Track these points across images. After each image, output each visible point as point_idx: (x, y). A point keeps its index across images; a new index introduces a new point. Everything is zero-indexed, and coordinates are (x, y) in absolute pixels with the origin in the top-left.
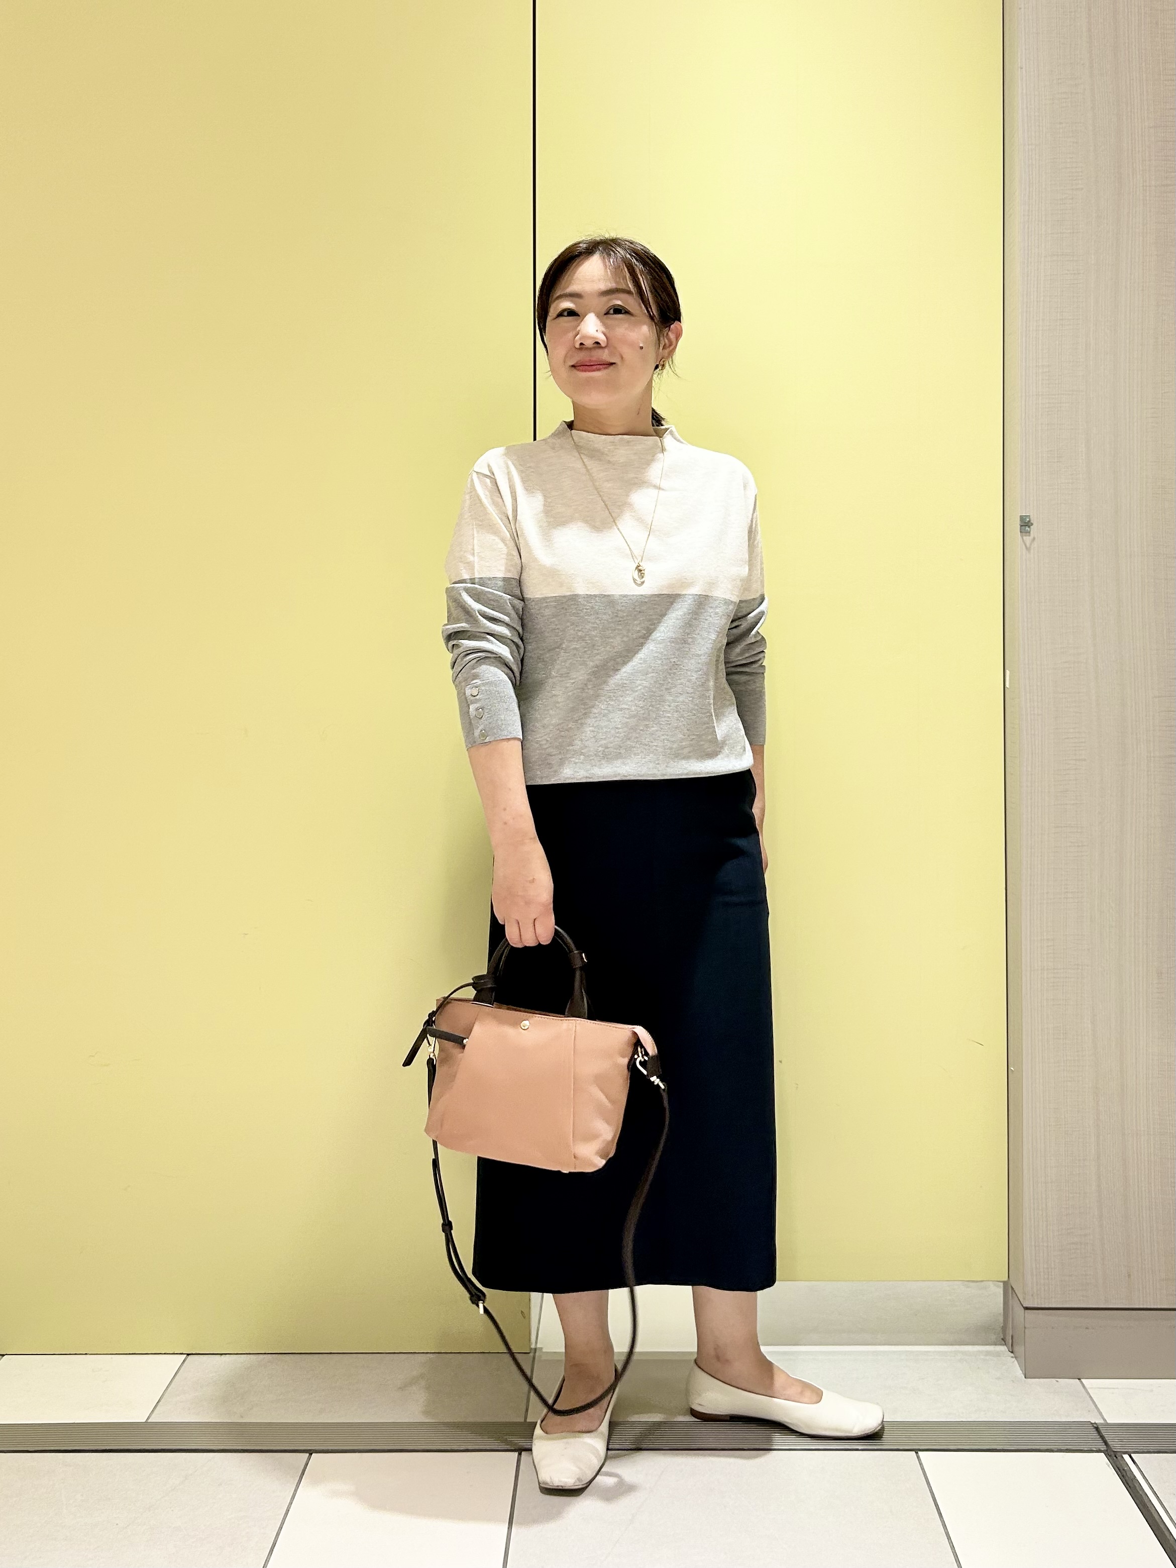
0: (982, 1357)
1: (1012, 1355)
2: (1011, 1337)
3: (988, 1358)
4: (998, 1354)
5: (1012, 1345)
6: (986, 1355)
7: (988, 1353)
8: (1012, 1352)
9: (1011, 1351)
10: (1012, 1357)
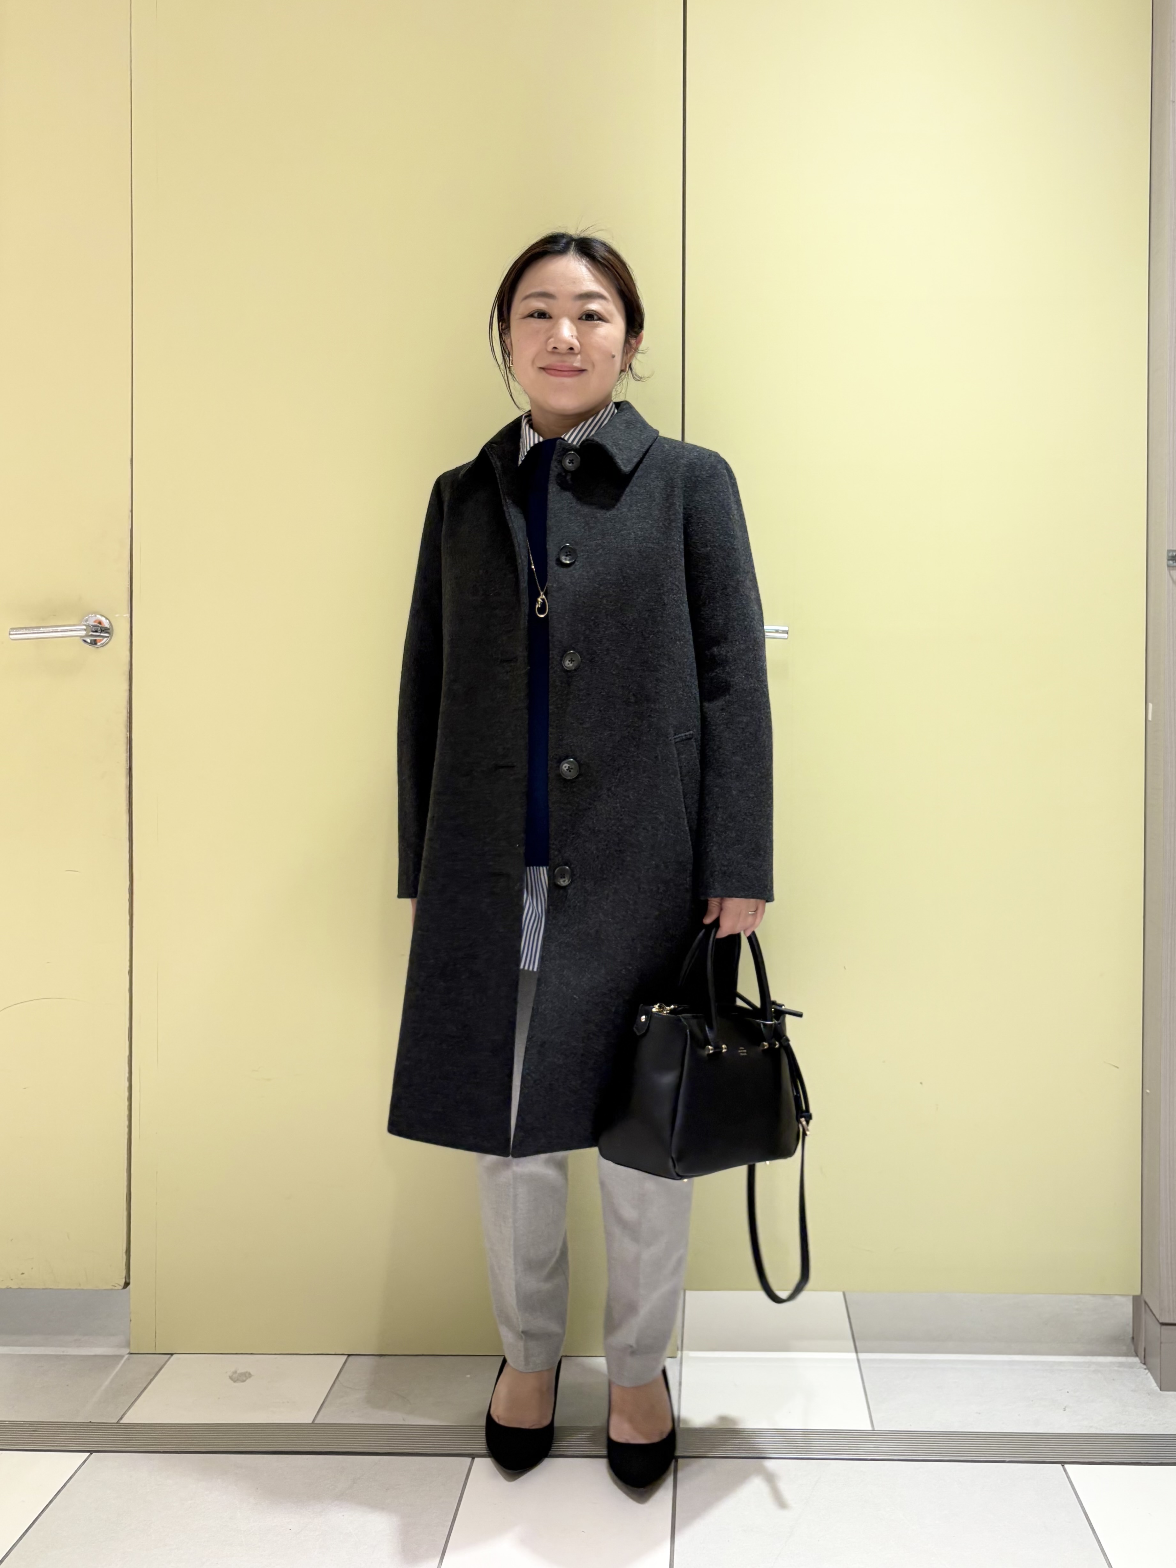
0: (1116, 1368)
1: (1145, 1367)
2: (1143, 1350)
3: (1121, 1369)
4: (1131, 1366)
5: (1145, 1357)
6: (1119, 1367)
7: (1121, 1365)
8: (1145, 1364)
9: (1143, 1362)
10: (1145, 1369)
